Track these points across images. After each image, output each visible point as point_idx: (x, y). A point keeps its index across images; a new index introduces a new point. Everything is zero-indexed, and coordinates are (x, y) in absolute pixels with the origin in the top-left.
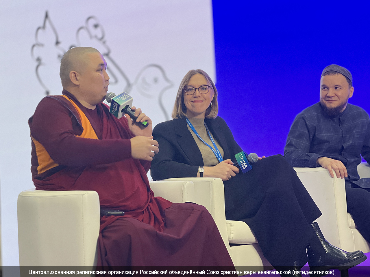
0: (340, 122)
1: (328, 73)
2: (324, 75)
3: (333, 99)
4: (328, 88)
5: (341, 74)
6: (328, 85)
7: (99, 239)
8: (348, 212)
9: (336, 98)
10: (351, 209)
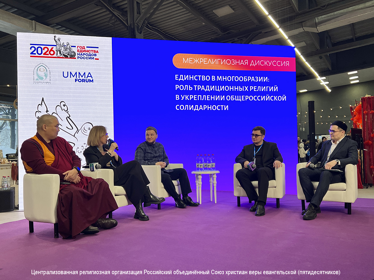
0: (154, 148)
1: (149, 129)
2: (147, 130)
3: (151, 139)
4: (149, 135)
5: (153, 130)
6: (149, 134)
7: (59, 194)
8: (162, 182)
9: (152, 139)
10: (163, 181)
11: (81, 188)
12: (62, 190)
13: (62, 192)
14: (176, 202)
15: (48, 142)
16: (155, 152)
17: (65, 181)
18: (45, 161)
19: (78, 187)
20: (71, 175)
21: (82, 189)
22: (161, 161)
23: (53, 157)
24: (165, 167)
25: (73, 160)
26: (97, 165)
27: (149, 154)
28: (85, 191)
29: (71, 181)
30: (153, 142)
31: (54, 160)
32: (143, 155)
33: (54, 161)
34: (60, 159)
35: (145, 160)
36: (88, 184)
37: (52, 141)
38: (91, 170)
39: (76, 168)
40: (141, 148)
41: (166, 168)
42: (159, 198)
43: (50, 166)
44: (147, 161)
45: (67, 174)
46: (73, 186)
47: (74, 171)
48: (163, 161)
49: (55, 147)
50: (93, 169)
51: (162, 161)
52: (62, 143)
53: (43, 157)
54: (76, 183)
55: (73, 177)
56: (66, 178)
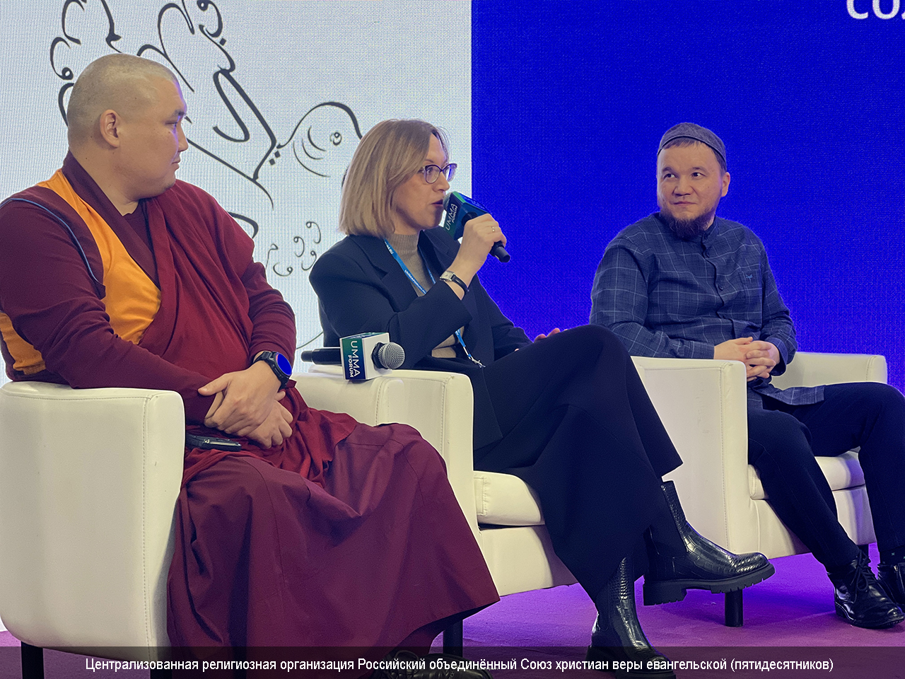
1: (676, 141)
2: (667, 145)
3: (688, 199)
4: (677, 176)
5: (705, 145)
6: (677, 168)
7: (179, 501)
8: (750, 462)
9: (693, 198)
10: (756, 457)
11: (297, 470)
12: (194, 478)
13: (197, 489)
14: (837, 586)
15: (126, 208)
16: (716, 280)
17: (214, 431)
18: (107, 318)
19: (281, 467)
20: (243, 397)
21: (298, 479)
22: (746, 332)
23: (150, 292)
24: (771, 374)
25: (252, 315)
26: (381, 345)
27: (678, 291)
28: (317, 490)
29: (241, 433)
30: (703, 219)
31: (153, 308)
32: (638, 295)
33: (158, 317)
34: (186, 306)
35: (651, 326)
36: (332, 453)
37: (144, 202)
38: (348, 376)
39: (267, 361)
40: (631, 253)
41: (776, 382)
42: (737, 559)
43: (135, 342)
44: (661, 335)
45: (224, 392)
46: (253, 460)
47: (260, 374)
48: (763, 338)
49: (161, 237)
50: (362, 369)
51: (758, 334)
52: (199, 221)
53: (100, 291)
54: (268, 443)
55: (252, 408)
56: (217, 414)
